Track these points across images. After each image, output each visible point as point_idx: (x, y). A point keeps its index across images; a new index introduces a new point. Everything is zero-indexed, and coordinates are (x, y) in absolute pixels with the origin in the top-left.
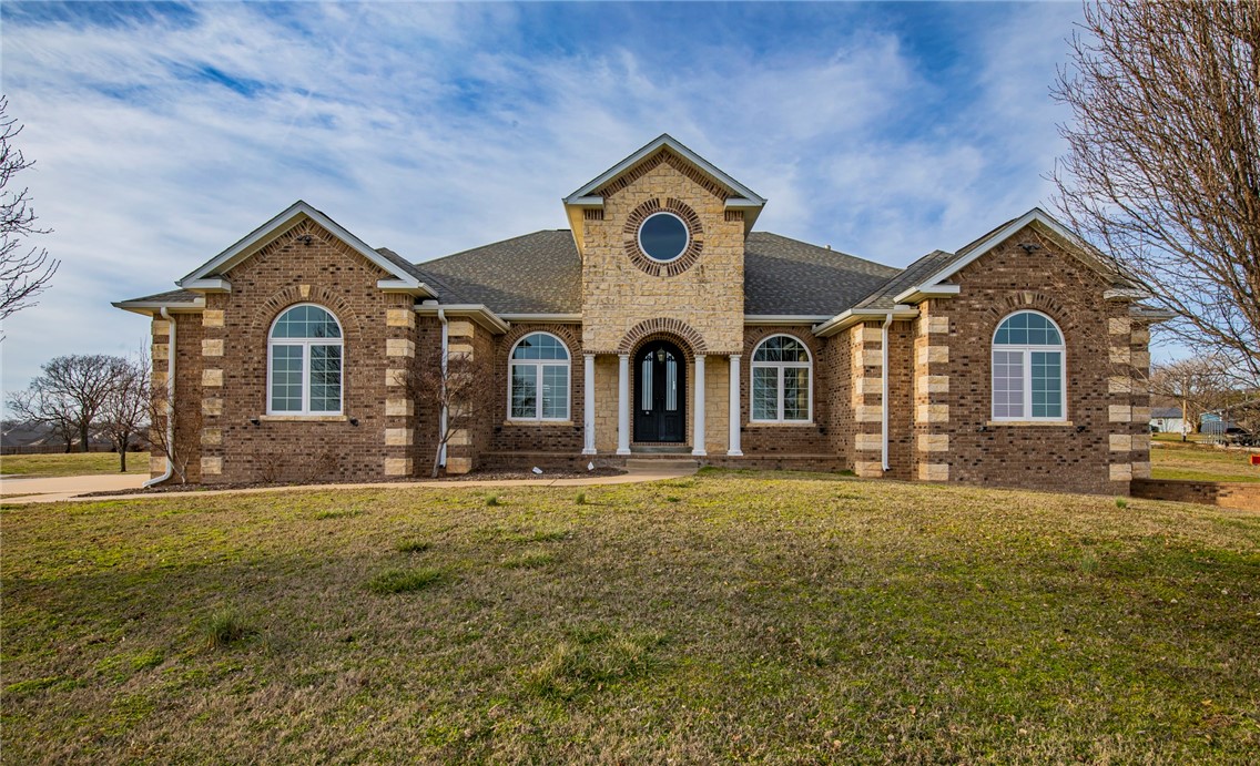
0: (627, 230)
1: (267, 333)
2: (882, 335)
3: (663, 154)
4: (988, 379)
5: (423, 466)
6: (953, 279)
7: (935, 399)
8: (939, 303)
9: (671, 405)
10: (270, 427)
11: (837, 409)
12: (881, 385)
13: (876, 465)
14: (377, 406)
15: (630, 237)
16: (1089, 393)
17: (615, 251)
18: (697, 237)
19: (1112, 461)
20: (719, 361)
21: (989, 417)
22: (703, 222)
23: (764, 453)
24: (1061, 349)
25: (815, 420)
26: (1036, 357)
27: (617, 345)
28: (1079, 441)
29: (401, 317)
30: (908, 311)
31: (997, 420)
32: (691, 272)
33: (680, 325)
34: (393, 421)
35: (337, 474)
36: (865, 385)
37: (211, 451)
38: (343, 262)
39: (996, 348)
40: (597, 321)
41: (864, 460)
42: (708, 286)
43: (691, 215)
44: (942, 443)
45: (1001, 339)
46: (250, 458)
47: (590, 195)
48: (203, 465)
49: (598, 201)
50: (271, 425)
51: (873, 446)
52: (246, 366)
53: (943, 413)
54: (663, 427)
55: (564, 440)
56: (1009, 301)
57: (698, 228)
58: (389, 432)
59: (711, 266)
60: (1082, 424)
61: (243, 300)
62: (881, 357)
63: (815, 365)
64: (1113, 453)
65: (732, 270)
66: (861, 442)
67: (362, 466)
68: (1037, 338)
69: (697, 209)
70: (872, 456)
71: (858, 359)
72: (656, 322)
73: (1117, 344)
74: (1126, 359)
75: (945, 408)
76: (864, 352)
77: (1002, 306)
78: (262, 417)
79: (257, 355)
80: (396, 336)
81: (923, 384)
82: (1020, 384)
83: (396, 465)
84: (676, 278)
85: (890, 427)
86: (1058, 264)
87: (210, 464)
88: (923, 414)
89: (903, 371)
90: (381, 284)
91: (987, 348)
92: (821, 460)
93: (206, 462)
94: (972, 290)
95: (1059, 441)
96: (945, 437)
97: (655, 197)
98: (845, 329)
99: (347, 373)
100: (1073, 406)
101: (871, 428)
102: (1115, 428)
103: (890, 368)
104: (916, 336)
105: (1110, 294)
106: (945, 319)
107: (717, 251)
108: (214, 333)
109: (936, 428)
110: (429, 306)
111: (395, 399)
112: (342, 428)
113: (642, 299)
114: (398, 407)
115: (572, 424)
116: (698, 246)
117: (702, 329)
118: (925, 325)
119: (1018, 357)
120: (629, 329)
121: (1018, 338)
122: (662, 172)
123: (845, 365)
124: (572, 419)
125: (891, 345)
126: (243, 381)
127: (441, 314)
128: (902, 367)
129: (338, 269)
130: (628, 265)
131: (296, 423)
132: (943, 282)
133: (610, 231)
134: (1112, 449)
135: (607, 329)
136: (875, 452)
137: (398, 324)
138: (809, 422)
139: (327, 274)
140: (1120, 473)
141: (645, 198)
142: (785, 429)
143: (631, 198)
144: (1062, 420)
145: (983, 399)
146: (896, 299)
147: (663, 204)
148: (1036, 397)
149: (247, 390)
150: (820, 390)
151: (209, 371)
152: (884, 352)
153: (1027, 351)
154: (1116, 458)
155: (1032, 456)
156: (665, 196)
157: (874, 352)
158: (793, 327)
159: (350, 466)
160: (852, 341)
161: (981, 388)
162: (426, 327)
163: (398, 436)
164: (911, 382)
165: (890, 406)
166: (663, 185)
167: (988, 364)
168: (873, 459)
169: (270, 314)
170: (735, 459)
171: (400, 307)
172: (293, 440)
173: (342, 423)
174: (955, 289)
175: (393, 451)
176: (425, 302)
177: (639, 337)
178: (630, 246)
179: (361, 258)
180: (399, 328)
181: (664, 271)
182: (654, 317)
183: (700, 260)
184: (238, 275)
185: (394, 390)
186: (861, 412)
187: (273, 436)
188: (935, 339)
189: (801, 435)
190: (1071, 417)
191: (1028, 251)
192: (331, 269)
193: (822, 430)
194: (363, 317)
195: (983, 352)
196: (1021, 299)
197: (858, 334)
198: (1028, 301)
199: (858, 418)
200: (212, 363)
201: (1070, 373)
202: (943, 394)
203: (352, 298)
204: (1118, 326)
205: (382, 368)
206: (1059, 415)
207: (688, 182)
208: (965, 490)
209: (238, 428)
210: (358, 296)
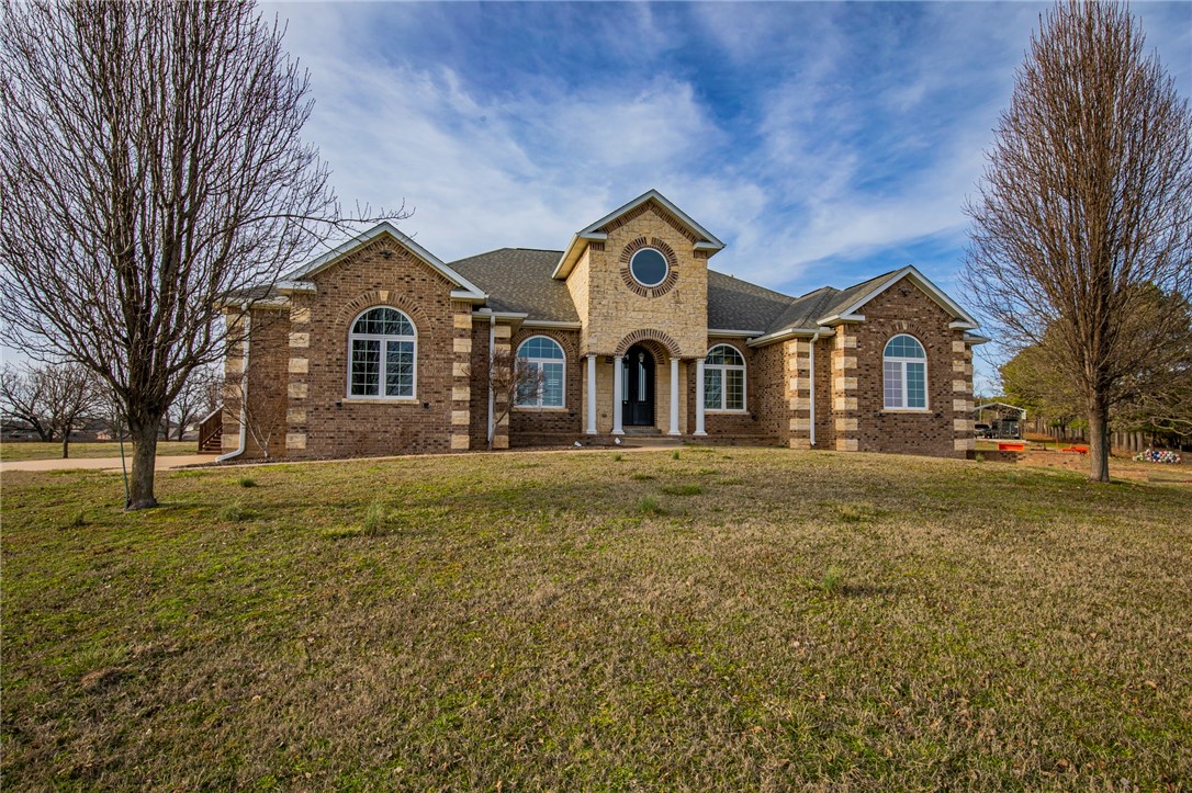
0: (623, 260)
1: (348, 329)
2: (810, 348)
3: (652, 204)
4: (881, 381)
5: (479, 443)
6: (859, 311)
7: (848, 393)
8: (851, 327)
9: (642, 397)
10: (351, 408)
11: (769, 401)
12: (810, 383)
13: (806, 441)
14: (444, 391)
15: (625, 265)
16: (941, 393)
17: (613, 276)
18: (674, 269)
19: (956, 437)
20: (688, 363)
21: (882, 407)
22: (678, 257)
23: (722, 433)
24: (924, 361)
25: (748, 409)
26: (910, 366)
27: (615, 348)
28: (936, 424)
29: (463, 321)
30: (828, 331)
31: (887, 409)
32: (669, 295)
33: (662, 335)
34: (458, 404)
35: (410, 448)
36: (799, 384)
37: (296, 429)
38: (417, 273)
39: (886, 359)
40: (599, 329)
41: (799, 437)
42: (682, 306)
43: (670, 252)
44: (853, 424)
45: (889, 354)
46: (332, 435)
47: (596, 231)
48: (288, 441)
49: (603, 236)
50: (352, 407)
51: (805, 427)
52: (329, 356)
53: (854, 404)
54: (636, 414)
55: (560, 424)
56: (893, 327)
57: (674, 262)
58: (454, 413)
59: (684, 291)
60: (938, 412)
61: (327, 301)
62: (810, 363)
63: (748, 368)
64: (956, 432)
65: (698, 295)
66: (795, 424)
67: (432, 441)
68: (910, 354)
69: (673, 247)
70: (804, 434)
71: (792, 364)
72: (644, 332)
73: (957, 359)
74: (961, 369)
75: (855, 400)
76: (794, 360)
77: (889, 330)
78: (344, 400)
79: (340, 347)
80: (462, 336)
81: (839, 383)
82: (899, 385)
83: (460, 441)
84: (658, 299)
85: (816, 414)
86: (922, 303)
87: (295, 439)
88: (839, 404)
89: (824, 374)
90: (454, 294)
91: (881, 359)
92: (762, 439)
93: (291, 438)
94: (871, 319)
95: (924, 424)
96: (855, 420)
97: (643, 236)
98: (780, 342)
99: (420, 365)
100: (932, 400)
101: (803, 414)
102: (957, 415)
103: (815, 371)
104: (833, 349)
105: (952, 325)
106: (854, 338)
107: (689, 280)
108: (302, 328)
109: (850, 414)
110: (485, 312)
111: (460, 387)
112: (415, 410)
113: (633, 314)
114: (462, 394)
115: (567, 410)
116: (674, 276)
117: (678, 338)
118: (841, 341)
119: (898, 365)
120: (623, 336)
121: (899, 353)
122: (648, 217)
123: (778, 368)
124: (566, 407)
125: (816, 355)
126: (327, 369)
127: (493, 320)
128: (824, 372)
129: (413, 279)
130: (623, 287)
131: (374, 406)
132: (854, 313)
133: (609, 260)
134: (956, 429)
135: (602, 338)
136: (805, 431)
137: (464, 326)
138: (743, 411)
139: (403, 282)
140: (961, 445)
141: (635, 236)
142: (727, 416)
143: (626, 235)
144: (925, 409)
145: (878, 394)
146: (819, 323)
147: (649, 242)
148: (910, 394)
149: (330, 377)
150: (752, 387)
151: (295, 360)
152: (811, 360)
153: (904, 361)
154: (958, 435)
155: (908, 434)
156: (651, 236)
157: (804, 360)
158: (732, 339)
159: (421, 441)
160: (785, 351)
161: (877, 386)
162: (480, 328)
163: (461, 417)
164: (828, 381)
165: (816, 399)
166: (649, 227)
167: (881, 370)
168: (804, 437)
169: (352, 313)
170: (702, 438)
171: (465, 312)
172: (371, 419)
173: (415, 406)
174: (862, 318)
175: (458, 429)
176: (482, 310)
177: (631, 343)
178: (624, 272)
179: (432, 271)
180: (464, 330)
181: (650, 293)
182: (642, 328)
183: (677, 286)
184: (323, 279)
185: (459, 379)
186: (794, 403)
187: (354, 416)
188: (848, 352)
189: (739, 421)
190: (931, 407)
191: (904, 294)
192: (406, 279)
193: (754, 417)
194: (433, 319)
195: (877, 362)
196: (900, 326)
197: (793, 347)
198: (905, 328)
199: (792, 407)
200: (299, 353)
201: (930, 378)
202: (854, 390)
203: (424, 304)
204: (958, 346)
205: (450, 361)
206: (924, 406)
207: (667, 227)
208: (868, 454)
209: (321, 409)
210: (430, 302)
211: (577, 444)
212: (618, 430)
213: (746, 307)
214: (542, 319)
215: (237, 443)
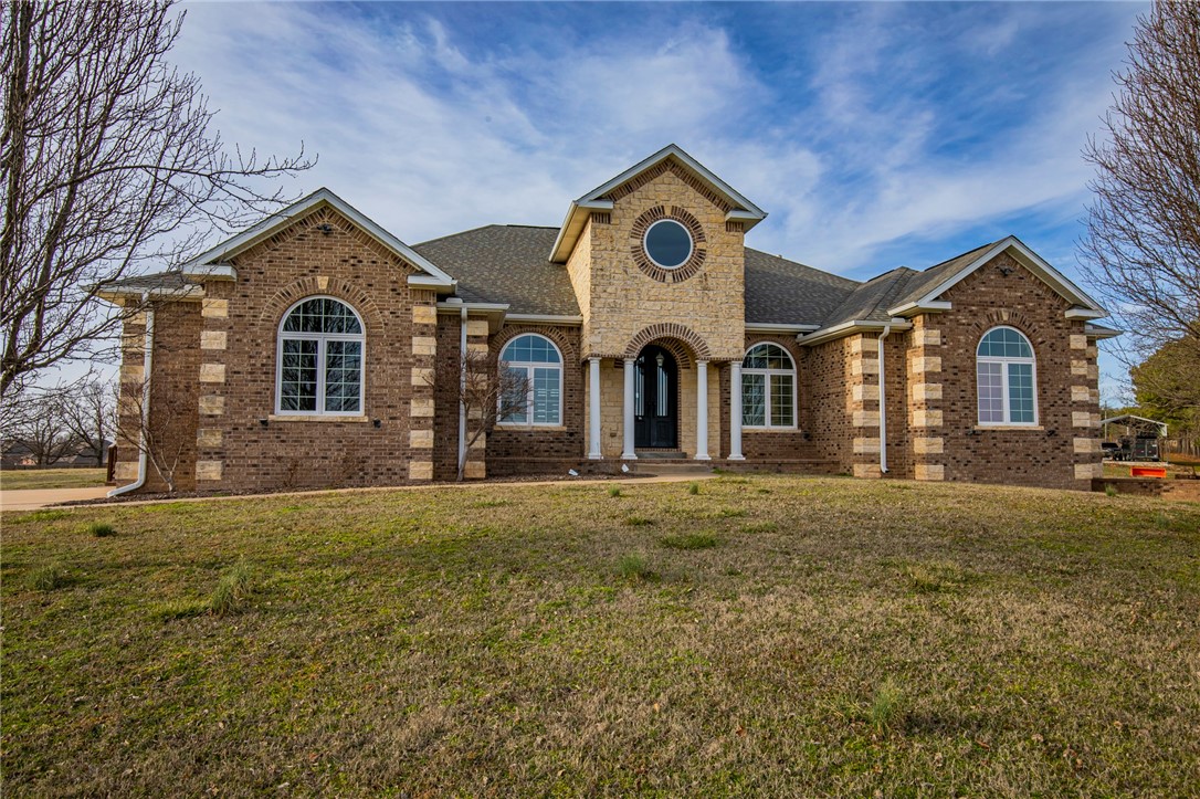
0: (634, 235)
1: (277, 325)
2: (878, 345)
3: (670, 163)
4: (974, 388)
5: (446, 469)
6: (943, 297)
7: (930, 404)
8: (932, 318)
9: (662, 411)
10: (280, 427)
11: (826, 415)
12: (879, 392)
13: (875, 467)
14: (401, 406)
15: (637, 242)
16: (1056, 401)
17: (622, 256)
18: (700, 245)
19: (1076, 462)
20: (720, 367)
21: (976, 422)
22: (706, 231)
23: (763, 456)
24: (1031, 361)
25: (800, 426)
26: (1012, 368)
27: (624, 348)
28: (1049, 444)
29: (425, 314)
30: (902, 324)
31: (983, 425)
32: (695, 279)
33: (685, 331)
34: (419, 422)
35: (356, 479)
36: (865, 392)
37: (209, 454)
38: (365, 254)
39: (981, 359)
40: (604, 324)
41: (865, 462)
42: (711, 294)
43: (694, 224)
44: (937, 447)
45: (984, 352)
46: (255, 462)
47: (599, 199)
48: (198, 470)
49: (608, 205)
50: (281, 426)
51: (873, 449)
52: (253, 361)
53: (937, 418)
54: (654, 433)
55: (557, 446)
56: (990, 317)
57: (701, 237)
58: (414, 434)
59: (714, 274)
60: (1052, 428)
61: (251, 290)
62: (878, 366)
63: (799, 373)
64: (1077, 455)
65: (733, 279)
66: (860, 445)
67: (384, 470)
68: (1012, 352)
69: (699, 218)
70: (871, 459)
71: (856, 367)
72: (662, 327)
73: (1078, 358)
74: (1082, 371)
75: (939, 413)
76: (859, 361)
77: (984, 322)
78: (271, 417)
79: (266, 350)
80: (423, 334)
81: (918, 392)
82: (998, 392)
83: (421, 469)
84: (680, 284)
85: (887, 432)
86: (1028, 286)
87: (207, 468)
88: (918, 418)
89: (897, 380)
90: (412, 280)
91: (973, 359)
92: (818, 464)
93: (203, 467)
94: (960, 307)
95: (1034, 444)
96: (940, 440)
97: (661, 203)
98: (839, 339)
99: (368, 372)
100: (1043, 412)
101: (870, 432)
102: (1078, 432)
103: (886, 376)
104: (909, 346)
105: (1069, 314)
106: (937, 332)
107: (719, 260)
108: (215, 324)
109: (932, 432)
110: (455, 303)
111: (421, 399)
112: (363, 429)
113: (648, 304)
114: (423, 408)
115: (565, 429)
116: (701, 255)
117: (706, 335)
118: (920, 337)
119: (997, 367)
120: (635, 333)
121: (997, 351)
122: (666, 180)
123: (837, 373)
124: (564, 424)
125: (887, 355)
126: (249, 378)
127: (464, 313)
128: (897, 376)
129: (360, 262)
130: (634, 269)
131: (310, 424)
132: (937, 299)
133: (616, 236)
134: (1077, 450)
135: (610, 335)
136: (874, 454)
137: (426, 321)
138: (794, 428)
139: (347, 265)
140: (1083, 472)
141: (650, 205)
142: (773, 435)
143: (637, 204)
144: (1034, 425)
145: (971, 405)
146: (891, 313)
147: (668, 212)
148: (1013, 405)
149: (253, 387)
150: (804, 397)
151: (208, 365)
152: (880, 361)
153: (1005, 362)
154: (1080, 459)
155: (1012, 457)
156: (670, 204)
157: (872, 361)
158: (778, 336)
159: (370, 470)
160: (846, 350)
161: (968, 395)
162: (448, 324)
163: (422, 438)
164: (903, 389)
165: (887, 412)
166: (667, 193)
167: (974, 374)
168: (872, 461)
169: (282, 305)
170: (739, 464)
171: (427, 303)
172: (306, 442)
173: (363, 424)
174: (948, 306)
175: (418, 454)
176: (449, 300)
177: (645, 342)
178: (636, 250)
179: (384, 251)
180: (426, 325)
181: (669, 278)
182: (659, 322)
183: (704, 268)
184: (244, 262)
185: (420, 389)
186: (859, 418)
187: (284, 437)
188: (930, 350)
189: (787, 440)
190: (1043, 422)
191: (1004, 274)
192: (352, 261)
193: (807, 436)
194: (386, 313)
195: (969, 363)
196: (999, 316)
197: (856, 345)
198: (1005, 318)
199: (856, 423)
200: (213, 357)
201: (1040, 383)
202: (937, 400)
203: (375, 293)
204: (1077, 341)
205: (407, 367)
206: (1031, 420)
207: (691, 192)
208: (958, 485)
209: (242, 429)
210: (382, 291)
211: (572, 472)
212: (629, 453)
213: (796, 293)
214: (533, 313)
215: (135, 473)
